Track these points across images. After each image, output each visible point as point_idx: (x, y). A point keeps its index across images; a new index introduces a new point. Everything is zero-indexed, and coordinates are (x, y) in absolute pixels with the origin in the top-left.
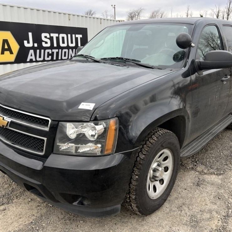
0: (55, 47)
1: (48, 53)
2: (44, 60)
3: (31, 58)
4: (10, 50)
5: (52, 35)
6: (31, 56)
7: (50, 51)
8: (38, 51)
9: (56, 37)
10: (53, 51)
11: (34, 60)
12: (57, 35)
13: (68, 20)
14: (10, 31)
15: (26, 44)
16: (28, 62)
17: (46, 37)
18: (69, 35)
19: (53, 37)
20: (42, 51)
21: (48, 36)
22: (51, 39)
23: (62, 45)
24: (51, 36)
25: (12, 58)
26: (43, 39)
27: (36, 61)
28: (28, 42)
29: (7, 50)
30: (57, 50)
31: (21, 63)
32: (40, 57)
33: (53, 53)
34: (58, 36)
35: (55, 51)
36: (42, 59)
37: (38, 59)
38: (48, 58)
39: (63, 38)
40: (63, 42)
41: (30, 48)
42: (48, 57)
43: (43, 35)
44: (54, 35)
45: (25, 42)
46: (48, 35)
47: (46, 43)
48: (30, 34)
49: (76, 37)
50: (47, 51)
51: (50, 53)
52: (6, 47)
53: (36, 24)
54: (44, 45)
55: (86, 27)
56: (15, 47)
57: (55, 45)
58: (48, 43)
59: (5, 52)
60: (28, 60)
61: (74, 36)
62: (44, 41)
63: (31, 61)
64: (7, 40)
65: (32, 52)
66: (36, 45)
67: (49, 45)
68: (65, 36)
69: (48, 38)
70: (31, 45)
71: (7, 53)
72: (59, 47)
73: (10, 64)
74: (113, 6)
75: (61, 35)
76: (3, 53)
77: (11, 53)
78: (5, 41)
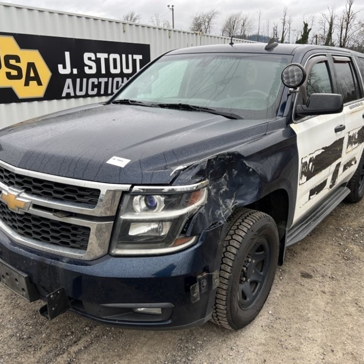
0: (103, 74)
1: (93, 83)
2: (87, 95)
3: (68, 91)
4: (37, 78)
5: (99, 55)
6: (69, 88)
7: (95, 80)
8: (78, 80)
9: (105, 59)
10: (101, 80)
11: (72, 94)
12: (106, 55)
13: (122, 32)
14: (37, 50)
15: (61, 70)
16: (64, 98)
17: (90, 59)
18: (124, 56)
19: (100, 59)
20: (85, 80)
21: (93, 58)
22: (98, 61)
23: (113, 71)
24: (98, 57)
25: (40, 91)
26: (86, 61)
27: (76, 97)
28: (64, 67)
29: (33, 79)
30: (106, 79)
31: (54, 99)
32: (81, 90)
33: (100, 83)
34: (107, 57)
35: (103, 80)
36: (83, 93)
37: (78, 93)
38: (93, 92)
39: (115, 60)
40: (115, 67)
41: (66, 76)
42: (93, 90)
43: (86, 55)
44: (102, 56)
45: (60, 66)
46: (92, 56)
47: (90, 68)
48: (67, 54)
49: (134, 58)
50: (91, 80)
51: (96, 83)
52: (32, 74)
53: (75, 39)
54: (87, 71)
55: (147, 43)
56: (45, 74)
57: (103, 71)
58: (93, 68)
59: (31, 82)
60: (64, 95)
61: (130, 56)
62: (87, 66)
63: (68, 96)
64: (33, 63)
65: (69, 81)
66: (75, 71)
67: (94, 71)
68: (117, 56)
69: (93, 61)
70: (67, 71)
71: (33, 83)
72: (108, 74)
73: (37, 101)
74: (171, 7)
75: (113, 56)
76: (27, 84)
77: (40, 83)
78: (31, 66)
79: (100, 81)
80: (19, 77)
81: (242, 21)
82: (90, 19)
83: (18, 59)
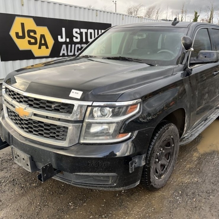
0: (84, 42)
1: (78, 47)
2: (74, 55)
3: (64, 52)
4: (46, 44)
5: (82, 30)
6: (64, 50)
7: (79, 46)
8: (69, 46)
9: (85, 32)
11: (66, 54)
13: (96, 16)
15: (60, 40)
17: (76, 32)
18: (96, 31)
19: (82, 32)
20: (73, 46)
21: (79, 32)
22: (81, 34)
23: (90, 40)
24: (81, 31)
26: (75, 34)
27: (68, 56)
28: (62, 38)
29: (43, 45)
31: (55, 57)
32: (71, 52)
34: (86, 31)
36: (72, 54)
37: (69, 54)
38: (77, 53)
39: (91, 33)
40: (91, 38)
41: (63, 43)
42: (78, 51)
43: (75, 30)
44: (84, 31)
45: (59, 37)
46: (78, 30)
47: (77, 38)
48: (64, 29)
50: (77, 46)
51: (80, 48)
52: (43, 42)
54: (75, 40)
56: (50, 42)
57: (84, 40)
58: (78, 38)
59: (42, 47)
60: (61, 55)
61: (100, 31)
62: (75, 37)
63: (63, 55)
64: (44, 35)
65: (64, 46)
66: (68, 40)
67: (78, 40)
68: (92, 31)
69: (78, 34)
70: (63, 40)
71: (43, 47)
72: (87, 42)
73: (45, 58)
74: (114, 2)
75: (90, 31)
76: (40, 48)
77: (47, 47)
78: (42, 36)
79: (82, 46)
80: (35, 43)
81: (156, 11)
82: (77, 8)
83: (35, 32)
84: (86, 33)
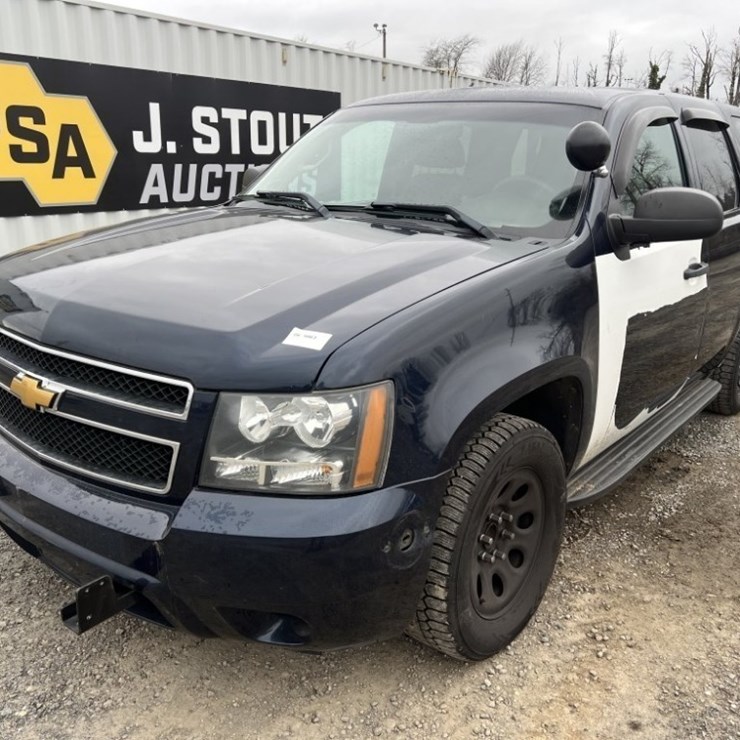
0: (236, 155)
1: (212, 175)
2: (197, 202)
3: (155, 191)
4: (82, 162)
5: (227, 113)
6: (156, 184)
7: (217, 169)
8: (178, 168)
9: (241, 121)
10: (229, 168)
11: (164, 199)
12: (242, 114)
13: (281, 62)
15: (139, 144)
16: (144, 207)
17: (205, 120)
18: (282, 116)
19: (228, 121)
20: (193, 168)
21: (214, 119)
22: (223, 126)
23: (257, 149)
24: (224, 116)
25: (90, 190)
26: (198, 126)
27: (172, 204)
28: (148, 138)
29: (73, 162)
30: (241, 168)
31: (121, 209)
32: (184, 189)
33: (227, 176)
34: (245, 118)
35: (235, 169)
36: (189, 196)
37: (178, 197)
38: (210, 194)
39: (262, 125)
40: (263, 141)
41: (151, 158)
42: (210, 190)
43: (198, 112)
44: (235, 115)
45: (138, 136)
46: (211, 113)
47: (207, 140)
48: (155, 109)
49: (305, 122)
50: (208, 169)
51: (219, 175)
52: (72, 152)
53: (174, 75)
54: (199, 146)
55: (334, 90)
57: (236, 149)
58: (213, 140)
59: (69, 170)
60: (144, 199)
61: (296, 117)
62: (199, 135)
63: (154, 203)
64: (76, 126)
65: (157, 170)
66: (172, 147)
67: (214, 148)
68: (267, 116)
69: (213, 125)
70: (154, 146)
71: (74, 173)
72: (247, 156)
73: (81, 212)
74: (380, 28)
75: (257, 116)
76: (58, 173)
77: (89, 173)
78: (69, 132)
79: (227, 170)
80: (41, 156)
81: (523, 60)
82: (209, 32)
83: (38, 116)
84: (244, 125)
